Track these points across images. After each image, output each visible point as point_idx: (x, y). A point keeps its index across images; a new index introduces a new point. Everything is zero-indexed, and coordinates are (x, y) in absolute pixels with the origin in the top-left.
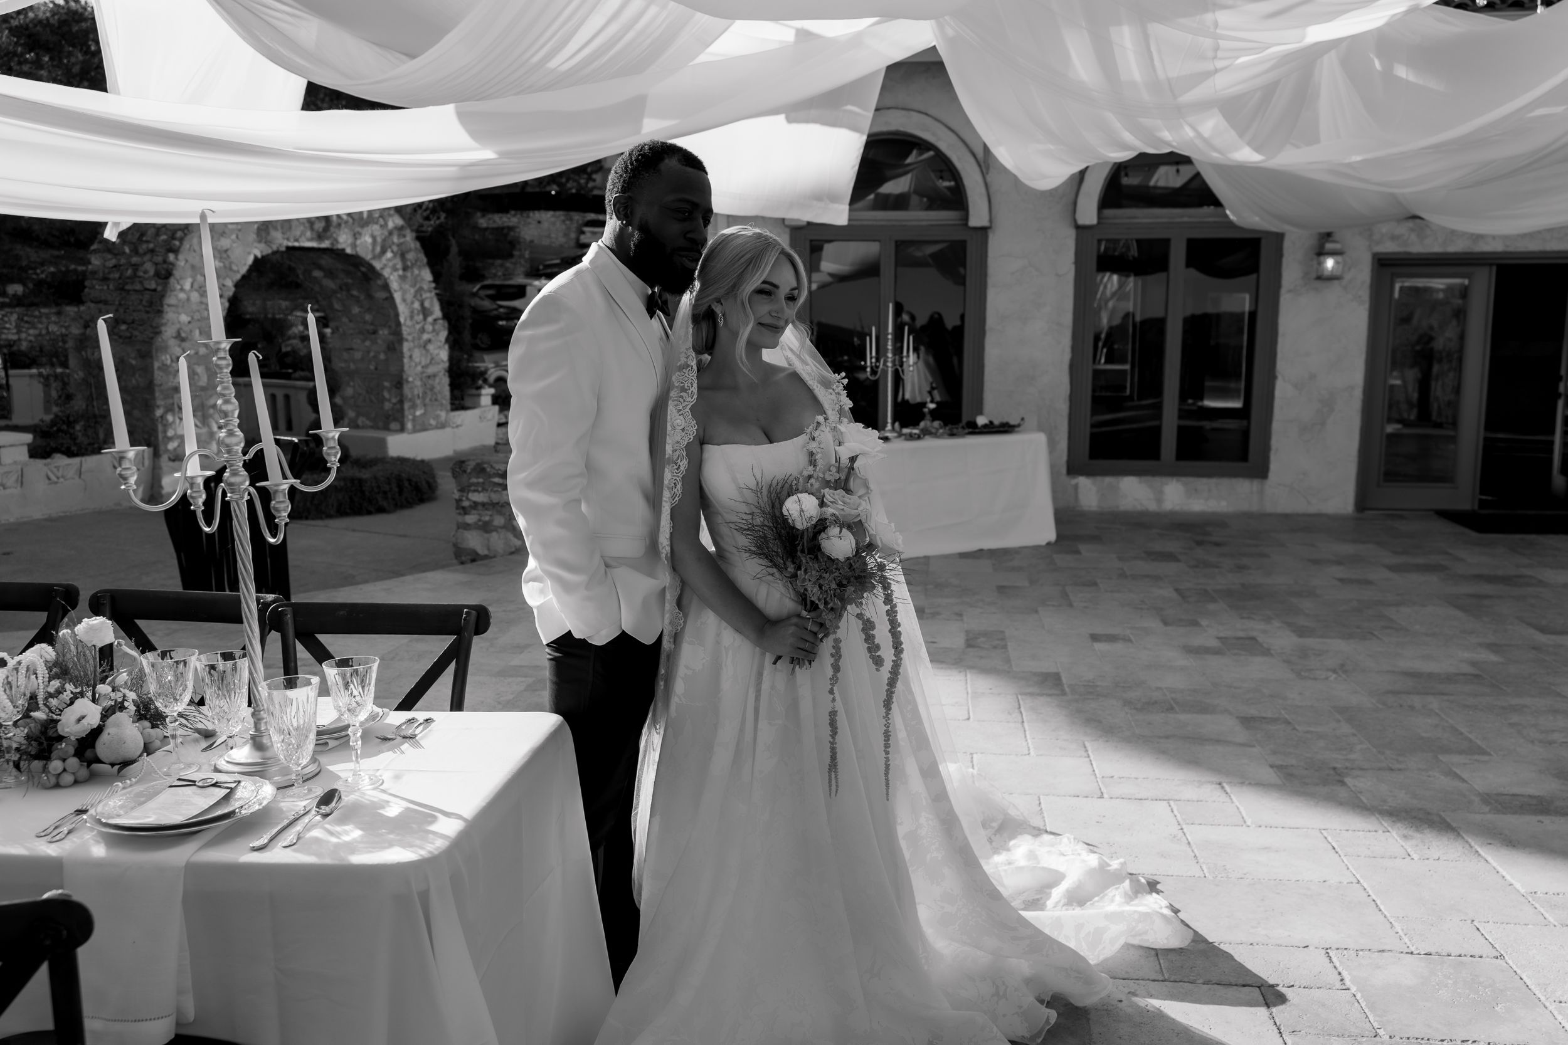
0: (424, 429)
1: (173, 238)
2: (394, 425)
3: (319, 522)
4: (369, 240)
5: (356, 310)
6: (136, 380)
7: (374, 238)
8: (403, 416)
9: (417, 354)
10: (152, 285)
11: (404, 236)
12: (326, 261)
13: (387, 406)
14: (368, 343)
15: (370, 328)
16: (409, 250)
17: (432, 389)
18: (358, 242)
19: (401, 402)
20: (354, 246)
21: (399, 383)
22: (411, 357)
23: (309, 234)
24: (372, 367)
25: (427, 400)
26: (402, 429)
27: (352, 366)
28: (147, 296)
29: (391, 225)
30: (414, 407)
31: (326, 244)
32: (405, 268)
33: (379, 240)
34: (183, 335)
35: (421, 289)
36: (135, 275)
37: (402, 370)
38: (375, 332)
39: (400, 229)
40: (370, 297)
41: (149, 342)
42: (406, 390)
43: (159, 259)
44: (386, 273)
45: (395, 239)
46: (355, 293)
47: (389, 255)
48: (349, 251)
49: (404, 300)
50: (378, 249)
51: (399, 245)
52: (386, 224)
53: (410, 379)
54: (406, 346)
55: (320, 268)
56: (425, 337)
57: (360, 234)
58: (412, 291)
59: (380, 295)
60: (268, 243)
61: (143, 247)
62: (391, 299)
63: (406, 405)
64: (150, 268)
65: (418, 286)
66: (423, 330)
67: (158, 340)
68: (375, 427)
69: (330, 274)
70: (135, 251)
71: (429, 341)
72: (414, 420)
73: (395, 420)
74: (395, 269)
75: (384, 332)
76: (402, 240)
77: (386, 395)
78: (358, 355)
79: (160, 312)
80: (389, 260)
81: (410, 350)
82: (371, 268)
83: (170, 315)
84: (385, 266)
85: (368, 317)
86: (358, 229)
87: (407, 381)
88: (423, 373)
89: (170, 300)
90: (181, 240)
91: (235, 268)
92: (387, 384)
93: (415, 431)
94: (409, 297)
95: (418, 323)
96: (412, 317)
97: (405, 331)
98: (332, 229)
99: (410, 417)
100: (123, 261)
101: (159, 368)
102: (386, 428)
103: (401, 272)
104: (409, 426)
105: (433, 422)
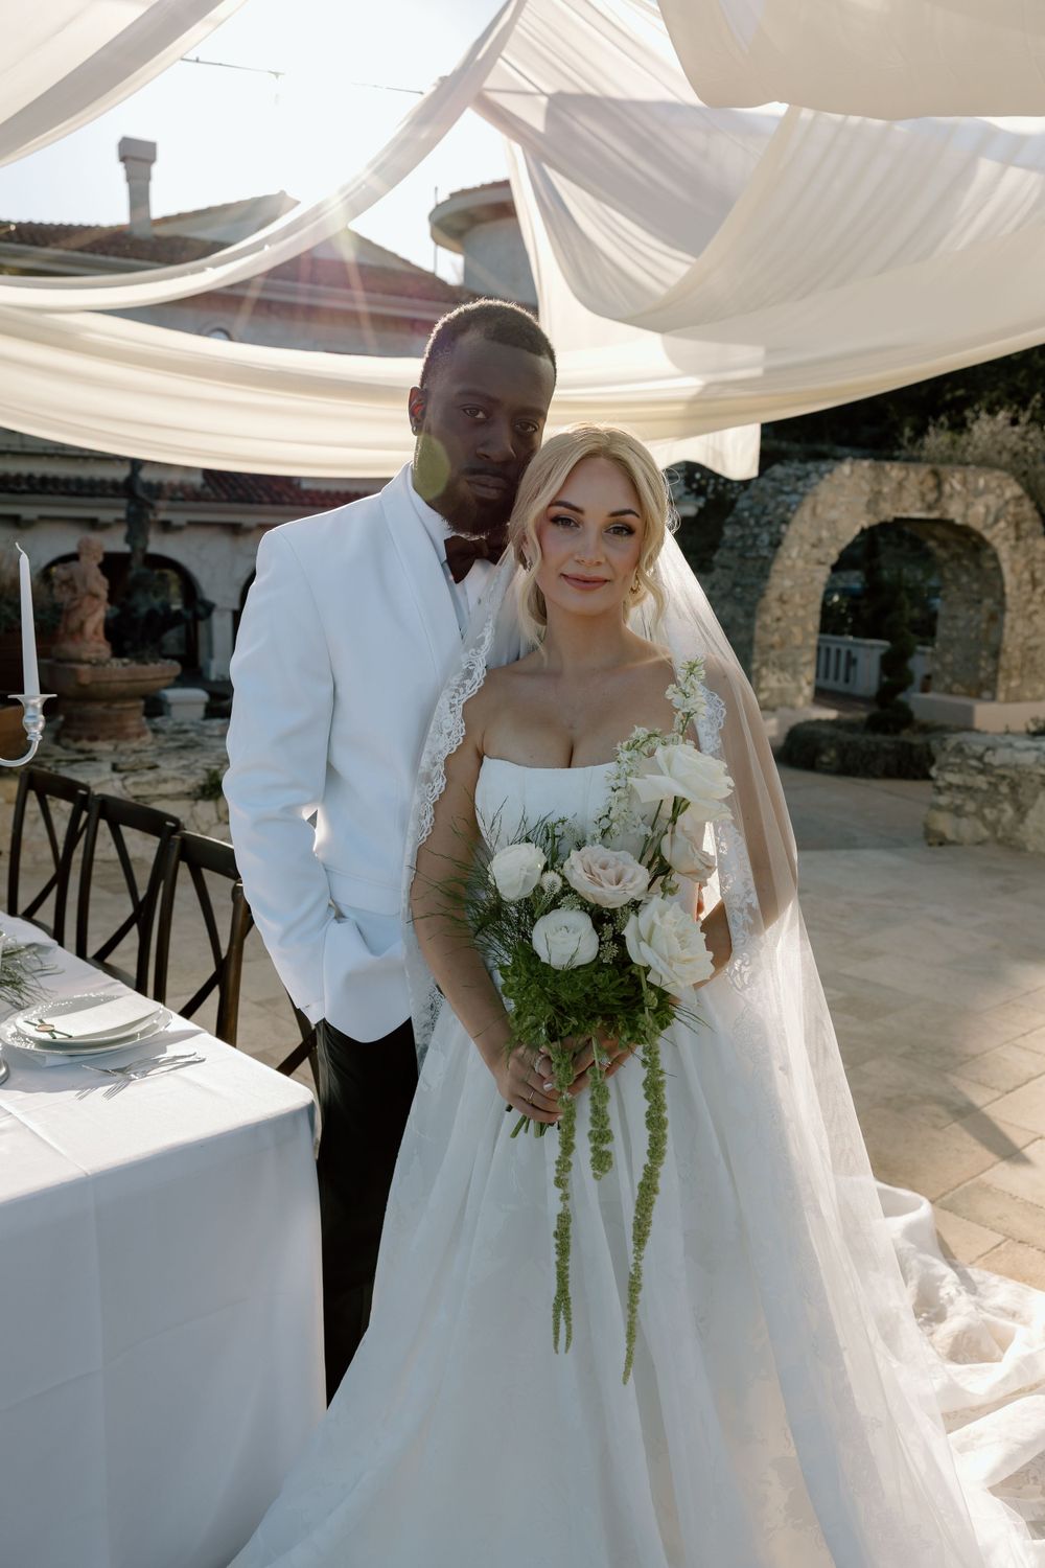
0: (1018, 700)
1: (788, 510)
2: (987, 694)
3: (863, 781)
4: (981, 509)
5: (964, 579)
6: (742, 637)
7: (988, 508)
8: (996, 686)
9: (1020, 625)
10: (765, 552)
11: (1021, 505)
12: (939, 531)
13: (982, 675)
14: (972, 612)
15: (976, 597)
16: (1025, 520)
17: (1032, 660)
18: (970, 512)
19: (996, 672)
20: (965, 516)
21: (996, 653)
22: (1012, 628)
23: (919, 505)
24: (973, 635)
25: (1025, 672)
26: (994, 699)
27: (955, 634)
28: (760, 563)
29: (1008, 494)
30: (1009, 677)
31: (935, 515)
32: (1018, 538)
33: (993, 510)
34: (785, 598)
35: (1033, 559)
36: (754, 545)
37: (1000, 640)
38: (980, 602)
39: (1018, 499)
40: (979, 566)
41: (754, 604)
42: (1003, 660)
43: (773, 529)
44: (996, 543)
45: (1011, 508)
46: (965, 562)
47: (1002, 524)
48: (959, 521)
49: (1013, 570)
50: (991, 519)
51: (1015, 515)
52: (1003, 494)
53: (1009, 649)
54: (1008, 617)
55: (934, 537)
56: (1032, 608)
57: (973, 504)
58: (1023, 561)
59: (989, 565)
60: (876, 514)
61: (765, 519)
62: (998, 569)
63: (1001, 676)
64: (765, 538)
65: (1031, 556)
66: (1030, 601)
67: (762, 603)
68: (969, 695)
69: (943, 544)
70: (758, 523)
71: (1036, 612)
72: (1008, 690)
73: (988, 688)
74: (1006, 538)
75: (988, 602)
76: (1019, 509)
77: (983, 663)
78: (961, 623)
79: (767, 577)
80: (1001, 530)
81: (1013, 620)
82: (981, 538)
83: (775, 580)
84: (995, 536)
85: (975, 586)
86: (971, 499)
87: (1005, 652)
88: (1023, 644)
89: (777, 566)
90: (794, 512)
91: (841, 537)
92: (984, 653)
93: (1007, 701)
94: (1019, 567)
95: (1025, 593)
96: (1019, 587)
97: (1009, 601)
98: (944, 500)
99: (1004, 687)
100: (747, 531)
101: (760, 627)
102: (978, 696)
103: (1013, 542)
104: (1001, 696)
105: (1028, 694)
